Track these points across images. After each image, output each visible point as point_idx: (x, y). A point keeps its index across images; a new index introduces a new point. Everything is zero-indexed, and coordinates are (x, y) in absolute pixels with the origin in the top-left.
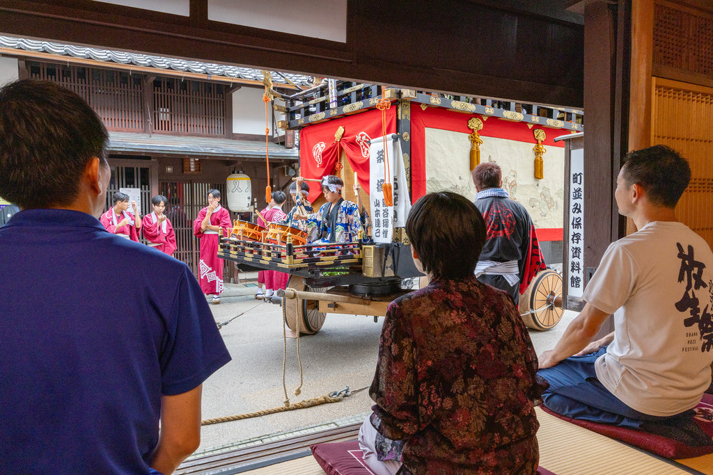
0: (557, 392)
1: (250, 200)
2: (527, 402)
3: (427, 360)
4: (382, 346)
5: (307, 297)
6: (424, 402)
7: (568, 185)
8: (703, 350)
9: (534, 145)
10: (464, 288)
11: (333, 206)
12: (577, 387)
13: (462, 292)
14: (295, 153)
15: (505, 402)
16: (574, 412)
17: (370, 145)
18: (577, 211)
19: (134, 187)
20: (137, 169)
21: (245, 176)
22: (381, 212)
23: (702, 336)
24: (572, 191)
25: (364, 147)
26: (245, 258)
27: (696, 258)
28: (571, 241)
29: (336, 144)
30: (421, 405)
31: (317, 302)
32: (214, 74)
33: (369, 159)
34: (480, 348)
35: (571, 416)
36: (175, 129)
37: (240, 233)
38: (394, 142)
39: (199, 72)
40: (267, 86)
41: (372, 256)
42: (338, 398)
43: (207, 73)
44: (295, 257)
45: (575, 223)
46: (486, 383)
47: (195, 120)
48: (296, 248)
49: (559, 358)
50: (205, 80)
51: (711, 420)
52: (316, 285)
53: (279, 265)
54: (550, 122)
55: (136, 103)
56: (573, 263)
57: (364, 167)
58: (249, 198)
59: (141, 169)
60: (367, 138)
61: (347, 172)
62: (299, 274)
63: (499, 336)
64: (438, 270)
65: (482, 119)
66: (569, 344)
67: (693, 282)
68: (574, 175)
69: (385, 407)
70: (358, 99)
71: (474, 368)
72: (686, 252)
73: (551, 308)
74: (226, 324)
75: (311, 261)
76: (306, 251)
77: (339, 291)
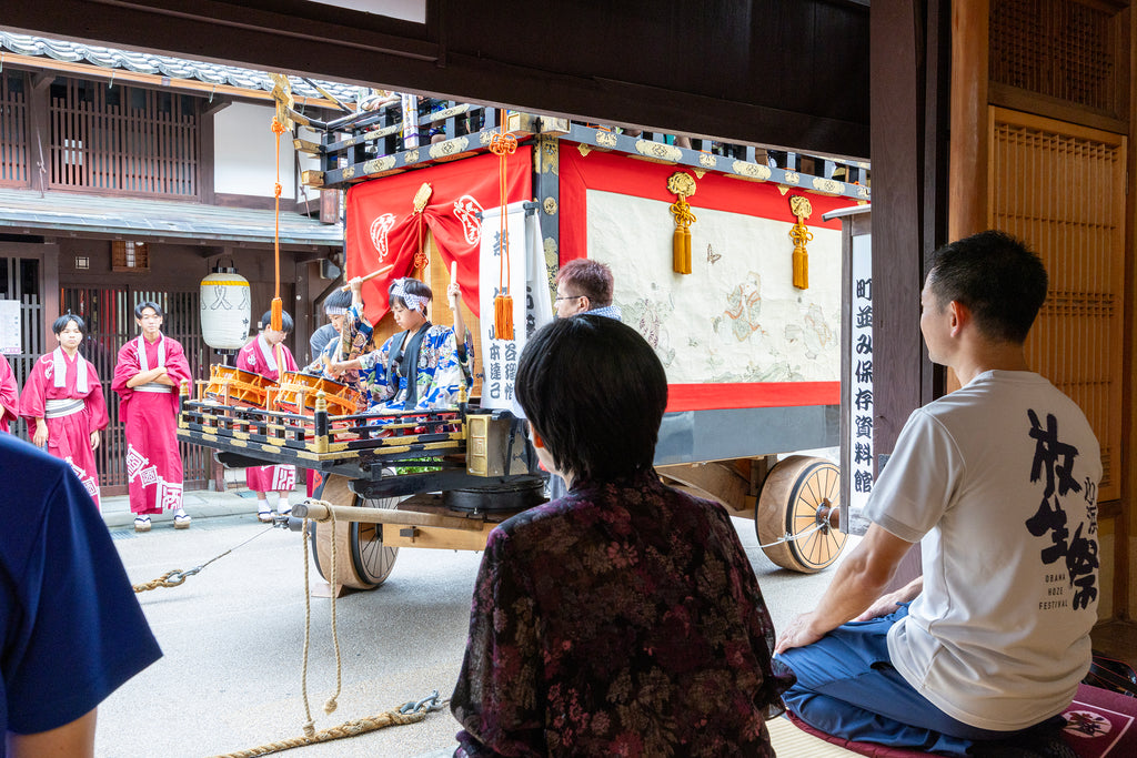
0: (820, 690)
1: (248, 325)
2: (752, 714)
3: (562, 640)
4: (476, 615)
5: (358, 516)
6: (556, 723)
7: (847, 300)
8: (1075, 607)
9: (790, 226)
10: (636, 499)
11: (411, 336)
12: (855, 680)
13: (630, 507)
14: (336, 234)
15: (709, 717)
16: (851, 727)
17: (480, 221)
18: (865, 349)
19: (6, 298)
20: (14, 261)
21: (239, 278)
22: (502, 351)
23: (1072, 580)
24: (856, 311)
25: (469, 223)
26: (233, 442)
27: (1061, 439)
28: (854, 406)
29: (417, 217)
30: (551, 728)
31: (380, 526)
32: (176, 75)
33: (478, 248)
34: (663, 615)
35: (845, 736)
36: (96, 181)
37: (223, 391)
38: (526, 216)
39: (146, 71)
40: (281, 102)
41: (486, 436)
42: (417, 714)
43: (161, 74)
44: (332, 439)
45: (861, 371)
46: (675, 681)
47: (137, 166)
48: (335, 421)
49: (825, 627)
50: (157, 86)
51: (1091, 733)
52: (374, 493)
53: (301, 454)
54: (819, 184)
55: (14, 131)
56: (859, 447)
57: (470, 263)
58: (246, 322)
59: (22, 261)
60: (474, 206)
61: (437, 272)
62: (342, 471)
63: (701, 589)
64: (583, 466)
65: (694, 176)
66: (842, 600)
67: (1057, 480)
68: (859, 284)
69: (479, 733)
70: (460, 132)
71: (650, 652)
72: (1044, 427)
73: (824, 530)
74: (195, 572)
75: (365, 446)
76: (355, 426)
77: (423, 504)
